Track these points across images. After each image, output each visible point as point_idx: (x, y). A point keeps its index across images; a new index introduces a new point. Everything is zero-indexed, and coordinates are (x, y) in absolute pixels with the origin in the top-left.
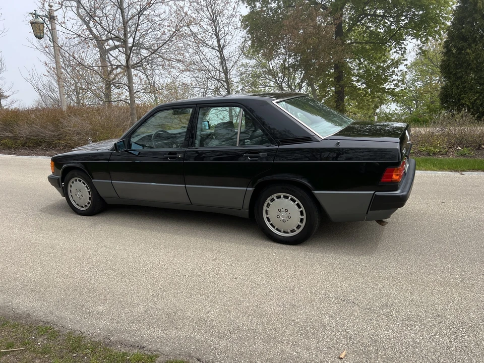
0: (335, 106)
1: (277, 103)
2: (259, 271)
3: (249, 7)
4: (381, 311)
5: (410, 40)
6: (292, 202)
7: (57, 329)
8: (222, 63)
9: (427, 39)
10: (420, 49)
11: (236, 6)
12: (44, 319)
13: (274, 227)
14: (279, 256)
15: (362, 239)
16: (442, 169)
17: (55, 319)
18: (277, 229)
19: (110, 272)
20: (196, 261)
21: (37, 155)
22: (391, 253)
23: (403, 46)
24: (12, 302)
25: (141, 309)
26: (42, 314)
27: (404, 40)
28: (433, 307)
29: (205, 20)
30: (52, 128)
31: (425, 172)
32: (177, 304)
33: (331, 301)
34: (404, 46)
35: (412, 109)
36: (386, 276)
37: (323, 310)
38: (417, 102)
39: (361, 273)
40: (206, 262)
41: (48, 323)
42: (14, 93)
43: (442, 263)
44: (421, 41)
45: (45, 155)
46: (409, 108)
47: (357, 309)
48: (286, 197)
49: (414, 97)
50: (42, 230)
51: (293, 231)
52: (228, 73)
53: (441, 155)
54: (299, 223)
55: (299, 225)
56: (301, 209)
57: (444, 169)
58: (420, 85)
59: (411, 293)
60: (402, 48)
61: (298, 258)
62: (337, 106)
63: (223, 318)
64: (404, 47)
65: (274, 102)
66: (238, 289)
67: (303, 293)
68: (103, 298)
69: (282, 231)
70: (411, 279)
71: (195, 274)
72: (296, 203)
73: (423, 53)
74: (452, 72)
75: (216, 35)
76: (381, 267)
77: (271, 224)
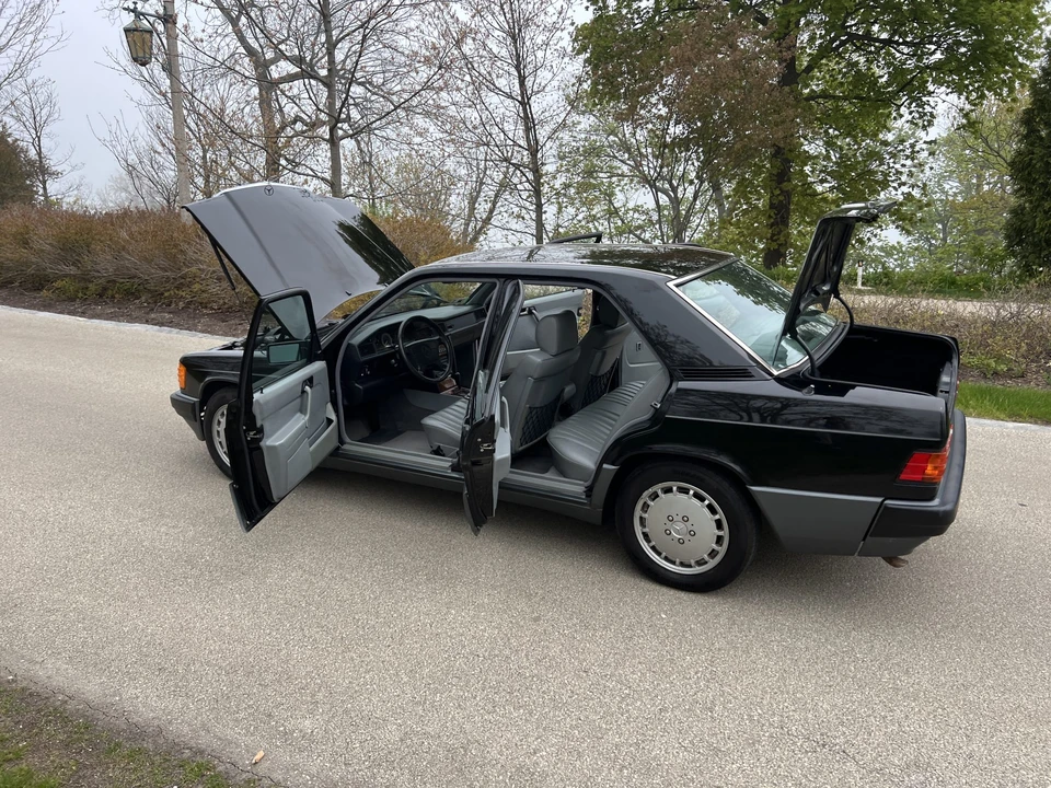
0: (769, 235)
1: (677, 286)
2: (634, 656)
3: (592, 8)
4: (907, 779)
5: (943, 96)
6: (696, 502)
7: (221, 768)
8: (527, 130)
9: (983, 97)
10: (966, 116)
11: (565, 6)
12: (192, 743)
13: (659, 554)
14: (675, 622)
15: (851, 588)
16: (1015, 416)
17: (216, 744)
18: (666, 559)
19: (318, 632)
20: (496, 618)
21: (132, 319)
22: (917, 631)
23: (928, 109)
24: (120, 695)
25: (391, 733)
26: (186, 729)
27: (930, 94)
28: (1016, 774)
29: (497, 33)
30: (164, 263)
31: (977, 420)
32: (467, 727)
33: (795, 743)
34: (930, 110)
35: (933, 242)
36: (911, 689)
37: (779, 766)
38: (944, 226)
39: (855, 676)
40: (517, 623)
41: (202, 752)
42: (74, 168)
43: (1029, 663)
44: (967, 98)
45: (147, 322)
46: (927, 238)
47: (853, 769)
48: (685, 491)
49: (940, 215)
50: (162, 516)
51: (700, 563)
52: (537, 151)
53: (1011, 378)
54: (714, 546)
55: (713, 550)
56: (717, 517)
57: (1020, 416)
58: (954, 190)
59: (967, 736)
60: (925, 114)
61: (716, 629)
62: (773, 235)
63: (566, 768)
64: (931, 113)
65: (671, 284)
66: (592, 699)
67: (734, 720)
68: (309, 699)
69: (677, 563)
70: (964, 700)
71: (497, 652)
72: (707, 502)
73: (970, 125)
74: (1035, 180)
75: (517, 68)
76: (898, 664)
77: (653, 548)
